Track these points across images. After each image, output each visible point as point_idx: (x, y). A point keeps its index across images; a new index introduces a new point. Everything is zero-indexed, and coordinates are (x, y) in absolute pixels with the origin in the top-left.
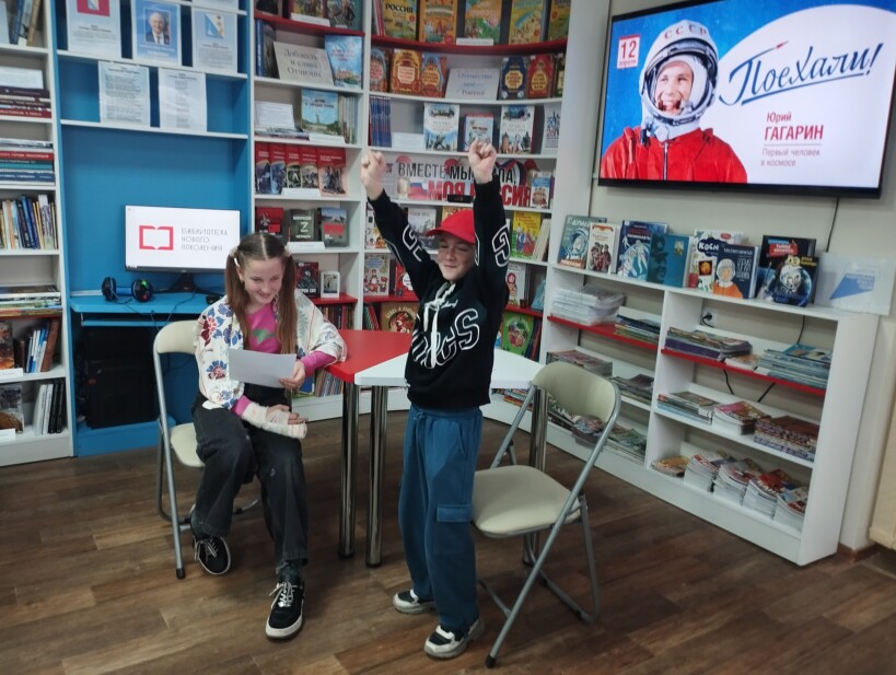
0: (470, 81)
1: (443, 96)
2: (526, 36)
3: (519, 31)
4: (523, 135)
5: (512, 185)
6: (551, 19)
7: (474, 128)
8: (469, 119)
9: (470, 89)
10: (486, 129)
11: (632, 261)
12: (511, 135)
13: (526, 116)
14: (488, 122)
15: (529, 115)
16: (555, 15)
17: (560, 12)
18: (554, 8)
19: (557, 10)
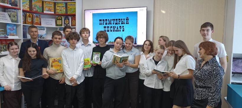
0: (48, 21)
1: (41, 25)
6: (68, 8)
9: (47, 23)
16: (69, 8)
17: (70, 7)
18: (68, 6)
19: (69, 7)
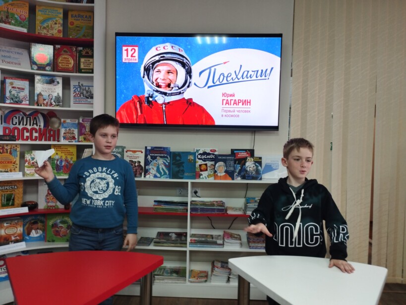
0: (7, 54)
2: (51, 32)
3: (44, 28)
4: (55, 94)
5: (37, 128)
6: (70, 26)
7: (13, 87)
8: (8, 81)
9: (7, 60)
10: (23, 89)
11: (155, 169)
12: (45, 94)
13: (56, 83)
14: (25, 84)
15: (58, 83)
16: (72, 24)
17: (76, 23)
18: (70, 19)
19: (73, 21)
